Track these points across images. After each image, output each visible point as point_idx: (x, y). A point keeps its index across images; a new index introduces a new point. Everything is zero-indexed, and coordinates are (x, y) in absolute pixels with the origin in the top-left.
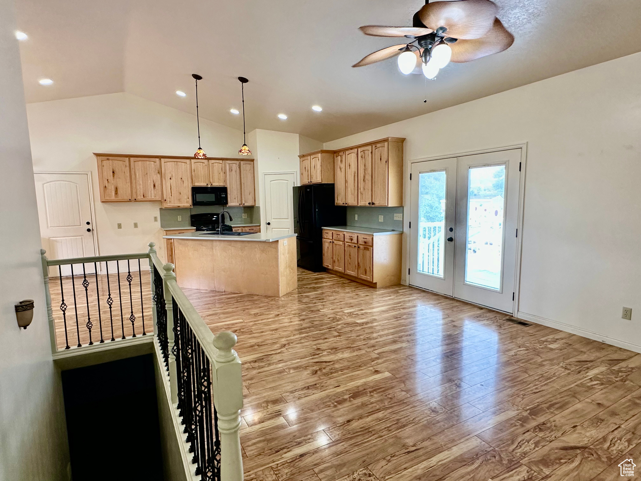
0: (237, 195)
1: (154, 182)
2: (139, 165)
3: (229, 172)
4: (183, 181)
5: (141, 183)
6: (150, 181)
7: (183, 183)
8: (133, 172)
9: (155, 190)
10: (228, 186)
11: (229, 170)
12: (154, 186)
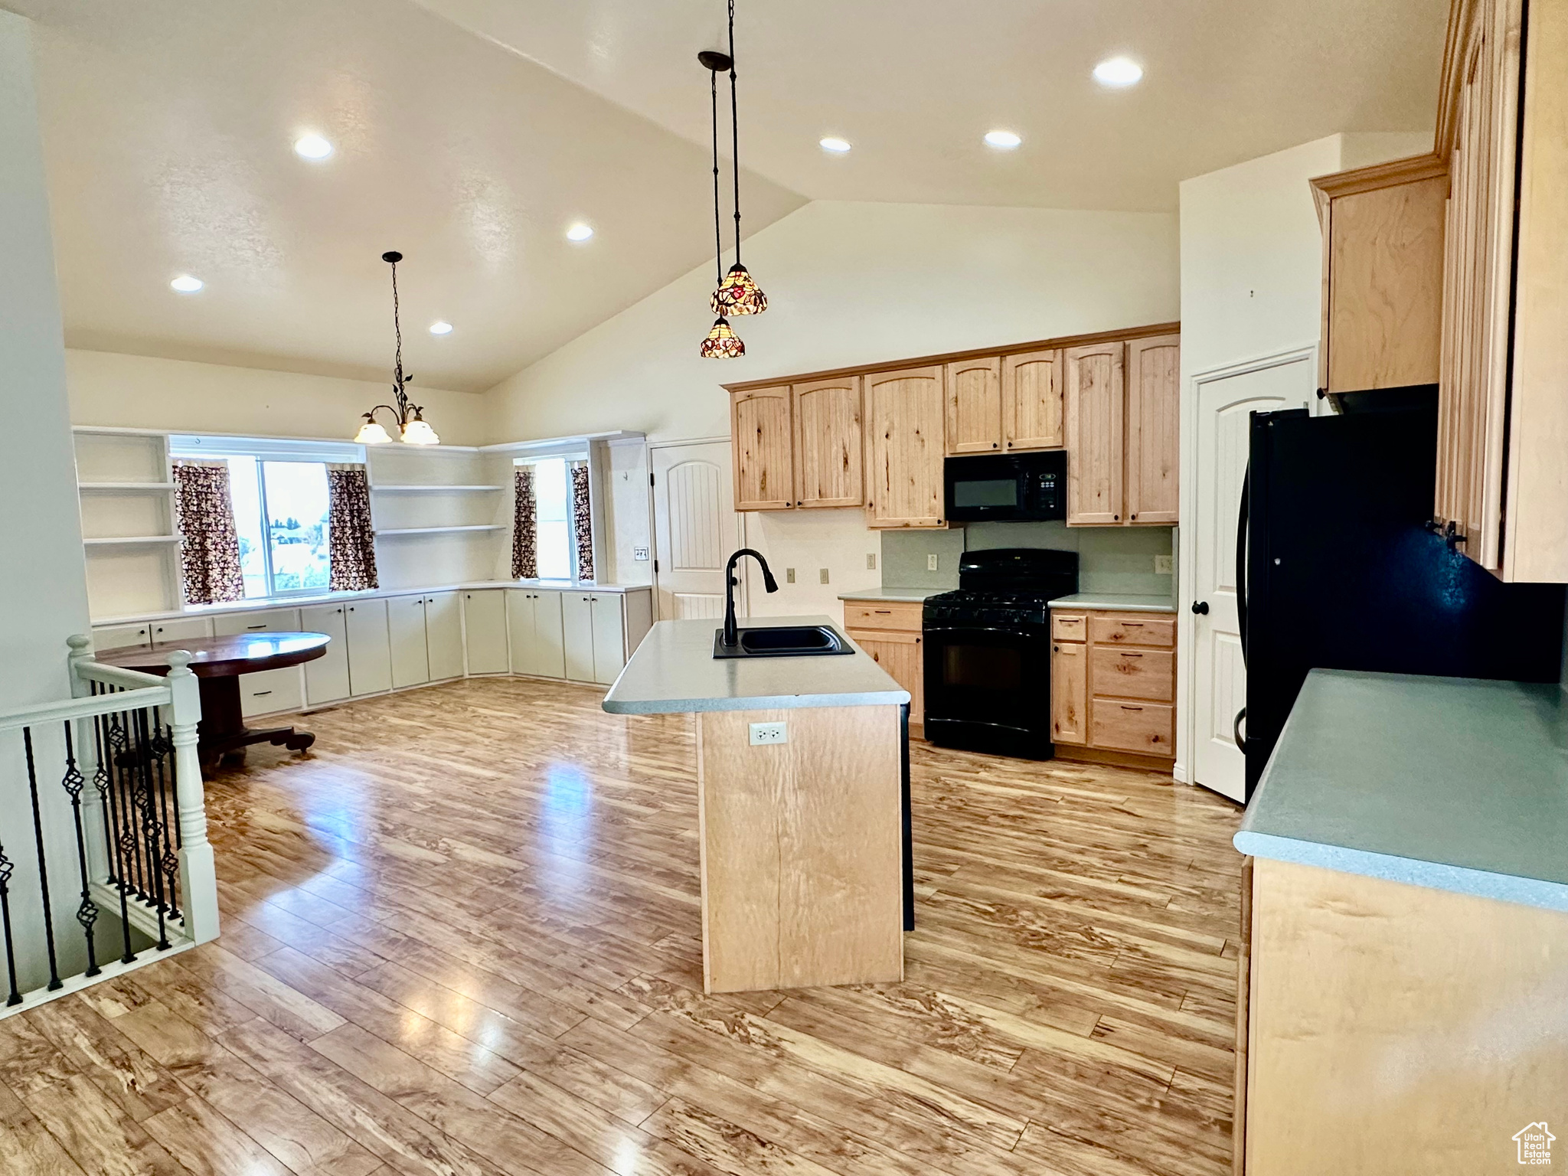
0: (1109, 480)
1: (844, 448)
2: (812, 403)
3: (1081, 390)
4: (923, 441)
5: (816, 455)
6: (835, 448)
7: (923, 446)
8: (797, 426)
9: (848, 473)
10: (1072, 447)
11: (1081, 382)
12: (846, 461)
